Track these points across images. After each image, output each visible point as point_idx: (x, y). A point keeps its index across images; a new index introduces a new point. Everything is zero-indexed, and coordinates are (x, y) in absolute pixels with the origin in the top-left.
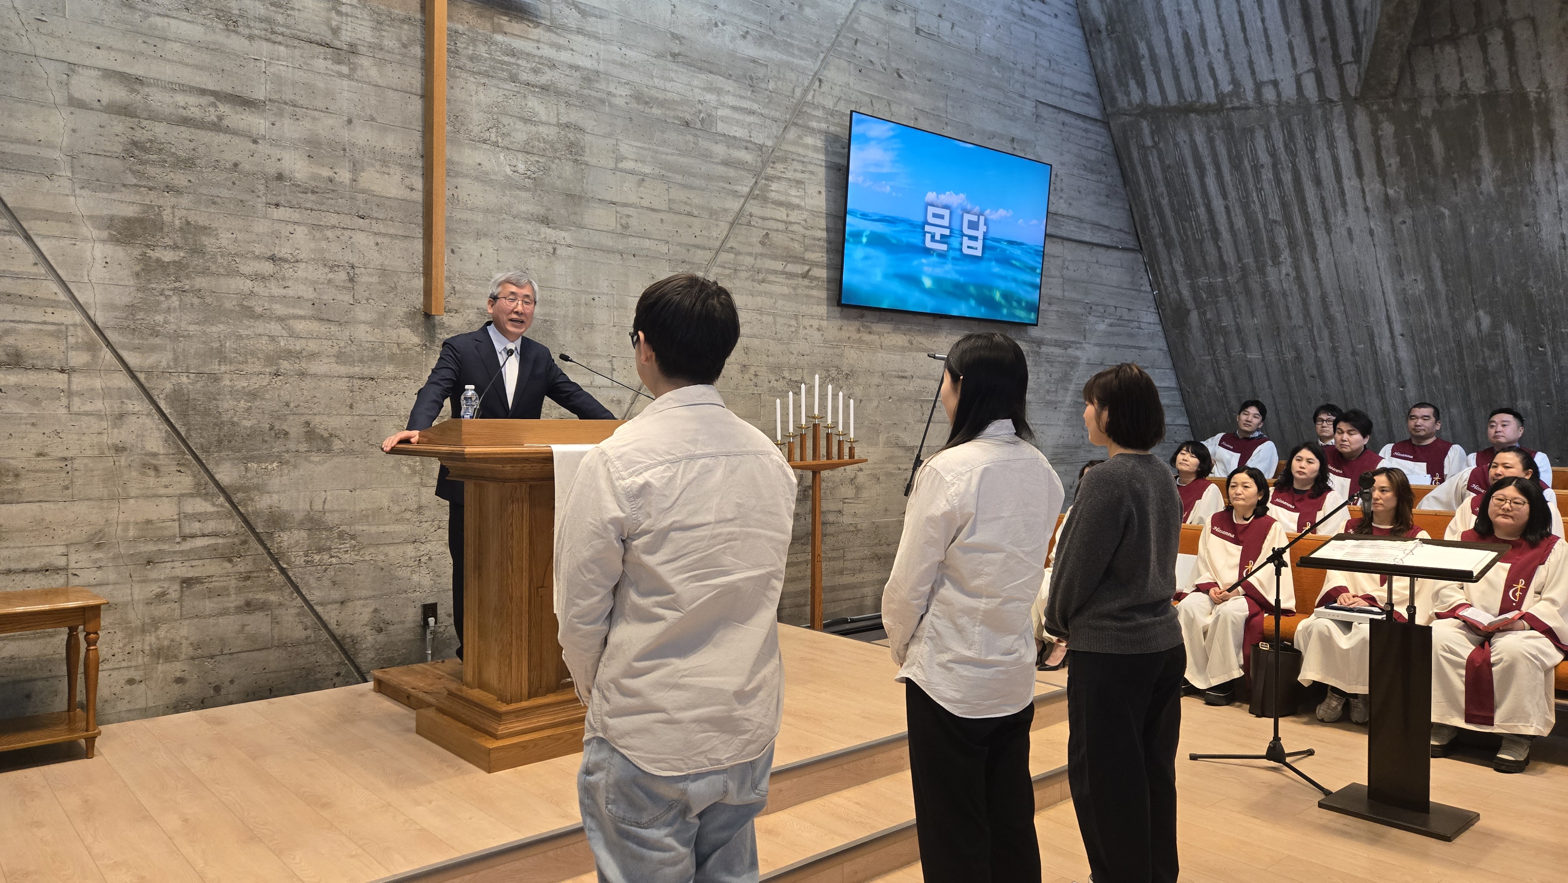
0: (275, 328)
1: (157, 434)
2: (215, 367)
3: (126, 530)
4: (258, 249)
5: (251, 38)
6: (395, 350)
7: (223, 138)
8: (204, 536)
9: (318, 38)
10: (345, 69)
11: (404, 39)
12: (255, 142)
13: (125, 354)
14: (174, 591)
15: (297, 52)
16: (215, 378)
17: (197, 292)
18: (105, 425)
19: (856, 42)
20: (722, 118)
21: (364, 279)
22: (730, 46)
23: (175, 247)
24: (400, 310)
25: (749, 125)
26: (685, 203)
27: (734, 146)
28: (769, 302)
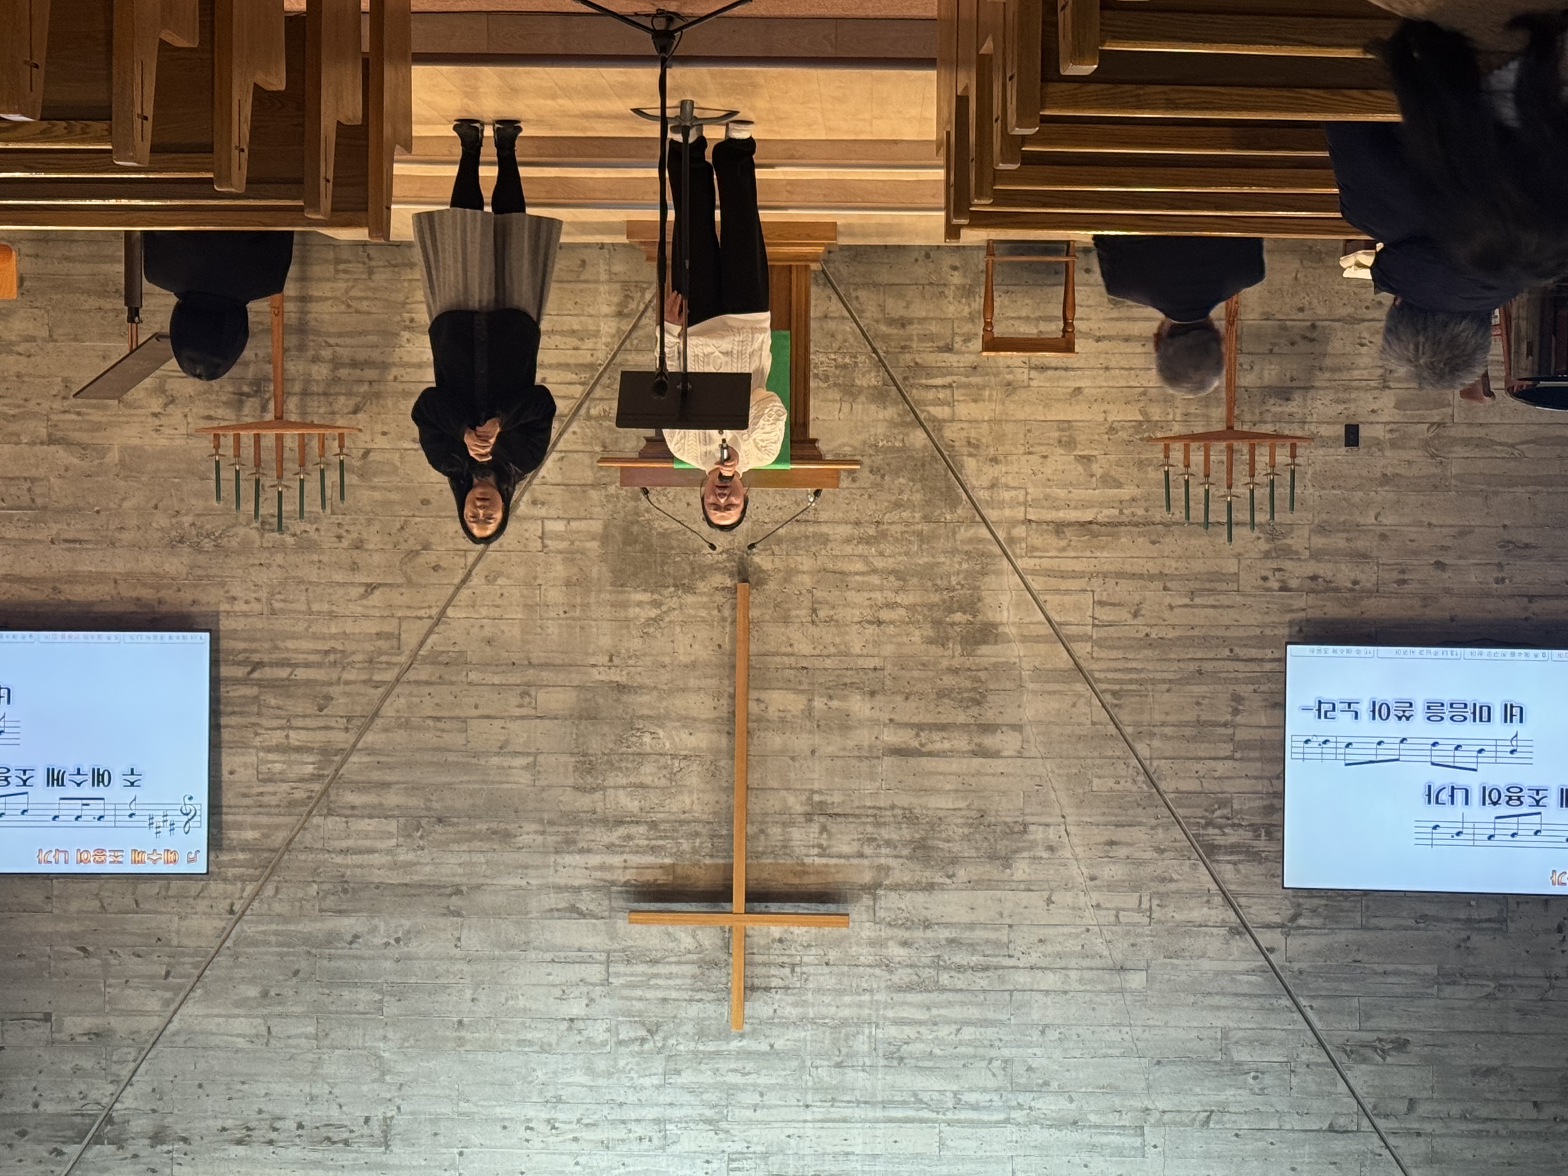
0: (879, 563)
1: (969, 472)
2: (926, 528)
3: (990, 395)
4: (891, 629)
5: (893, 807)
6: (776, 549)
7: (916, 720)
8: (936, 387)
9: (839, 819)
10: (817, 798)
11: (762, 837)
12: (891, 720)
13: (989, 536)
14: (958, 344)
15: (856, 804)
16: (926, 519)
17: (938, 589)
18: (1003, 480)
19: (168, 974)
20: (390, 836)
21: (803, 612)
22: (376, 921)
23: (953, 624)
24: (772, 586)
25: (348, 837)
26: (443, 731)
27: (374, 807)
28: (318, 628)
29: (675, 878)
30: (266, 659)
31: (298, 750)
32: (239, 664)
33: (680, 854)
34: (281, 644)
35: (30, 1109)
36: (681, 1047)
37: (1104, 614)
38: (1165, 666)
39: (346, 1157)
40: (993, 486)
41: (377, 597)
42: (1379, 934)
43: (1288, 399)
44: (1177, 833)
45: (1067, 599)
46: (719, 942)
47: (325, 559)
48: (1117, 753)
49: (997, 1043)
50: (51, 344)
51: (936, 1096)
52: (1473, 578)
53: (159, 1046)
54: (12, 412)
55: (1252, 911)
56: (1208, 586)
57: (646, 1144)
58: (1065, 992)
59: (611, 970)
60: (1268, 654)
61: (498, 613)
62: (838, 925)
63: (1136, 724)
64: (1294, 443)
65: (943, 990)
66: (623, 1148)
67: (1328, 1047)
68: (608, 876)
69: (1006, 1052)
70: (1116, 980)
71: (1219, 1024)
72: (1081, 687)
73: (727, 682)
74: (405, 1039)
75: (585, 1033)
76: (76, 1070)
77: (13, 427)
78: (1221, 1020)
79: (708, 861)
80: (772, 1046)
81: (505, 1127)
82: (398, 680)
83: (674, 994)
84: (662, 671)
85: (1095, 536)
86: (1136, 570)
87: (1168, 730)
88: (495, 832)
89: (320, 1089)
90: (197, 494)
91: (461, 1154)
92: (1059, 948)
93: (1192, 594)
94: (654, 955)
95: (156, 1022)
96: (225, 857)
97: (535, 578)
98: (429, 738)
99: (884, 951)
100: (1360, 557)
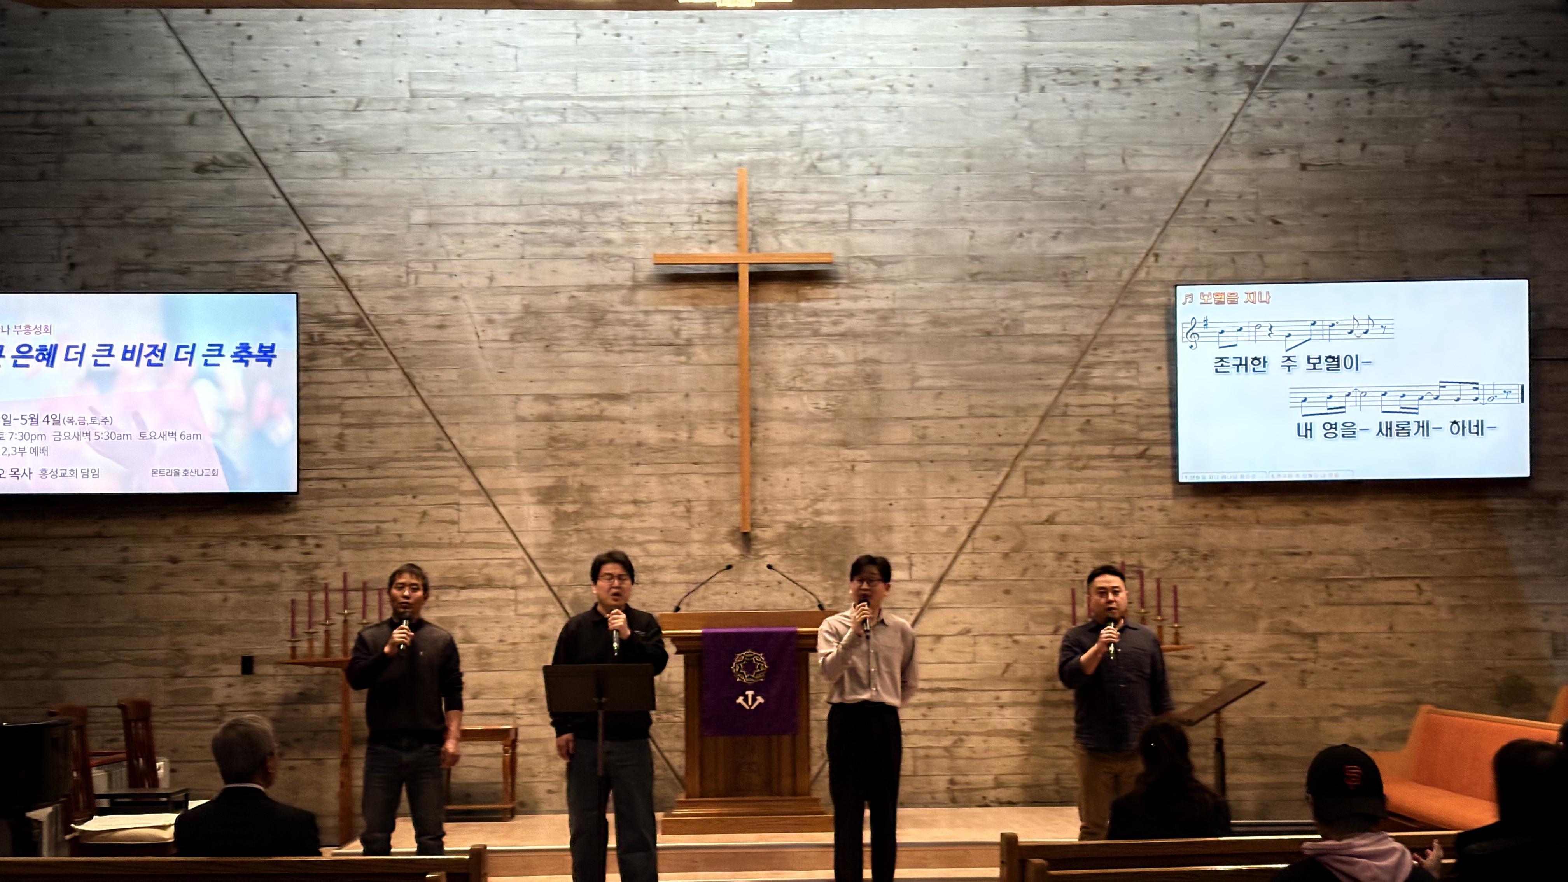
4: (626, 496)
5: (621, 352)
7: (603, 424)
9: (664, 341)
10: (683, 359)
11: (726, 326)
12: (623, 422)
13: (546, 575)
15: (651, 354)
17: (588, 531)
18: (535, 621)
19: (1207, 203)
20: (1030, 321)
21: (699, 509)
22: (1038, 250)
23: (574, 502)
24: (724, 530)
25: (1063, 318)
26: (987, 406)
27: (1044, 344)
28: (1092, 487)
29: (797, 291)
30: (1135, 462)
31: (1105, 388)
32: (1156, 457)
33: (794, 310)
34: (1122, 473)
35: (1315, 93)
36: (788, 154)
37: (449, 513)
38: (400, 472)
39: (1059, 60)
40: (543, 617)
41: (1045, 514)
42: (221, 258)
43: (301, 694)
44: (387, 336)
45: (481, 525)
46: (759, 239)
47: (1088, 544)
48: (437, 400)
49: (531, 162)
50: (1317, 715)
51: (581, 119)
52: (147, 551)
53: (1213, 146)
54: (1347, 659)
55: (324, 274)
56: (364, 539)
57: (816, 77)
58: (477, 205)
59: (846, 216)
60: (315, 485)
61: (947, 503)
62: (663, 256)
63: (422, 424)
64: (294, 658)
65: (576, 205)
66: (834, 72)
67: (260, 165)
68: (851, 292)
69: (523, 155)
70: (437, 217)
71: (350, 182)
72: (469, 453)
73: (759, 451)
74: (1013, 155)
75: (866, 164)
76: (1279, 125)
77: (1346, 647)
78: (349, 185)
79: (771, 305)
80: (716, 157)
81: (931, 86)
82: (1026, 446)
83: (795, 197)
84: (812, 459)
85: (459, 578)
86: (424, 551)
87: (397, 420)
88: (943, 325)
89: (1080, 114)
90: (1194, 594)
91: (965, 64)
92: (483, 241)
93: (378, 532)
94: (811, 228)
95: (1216, 165)
96: (1163, 299)
97: (916, 532)
98: (1001, 400)
99: (626, 235)
100: (239, 566)
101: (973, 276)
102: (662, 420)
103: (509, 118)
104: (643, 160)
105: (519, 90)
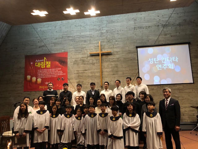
5: (86, 65)
7: (84, 74)
10: (94, 65)
12: (87, 73)
29: (107, 56)
35: (172, 27)
36: (106, 40)
46: (102, 50)
51: (81, 38)
53: (159, 35)
58: (69, 49)
59: (113, 47)
62: (91, 53)
66: (111, 30)
67: (46, 46)
68: (114, 56)
71: (55, 47)
72: (69, 78)
73: (103, 76)
74: (134, 38)
75: (115, 40)
79: (104, 58)
83: (107, 45)
84: (110, 77)
88: (126, 59)
89: (142, 32)
91: (127, 27)
94: (109, 49)
98: (133, 68)
99: (86, 51)
101: (129, 53)
102: (91, 73)
103: (73, 39)
104: (88, 42)
105: (74, 35)
